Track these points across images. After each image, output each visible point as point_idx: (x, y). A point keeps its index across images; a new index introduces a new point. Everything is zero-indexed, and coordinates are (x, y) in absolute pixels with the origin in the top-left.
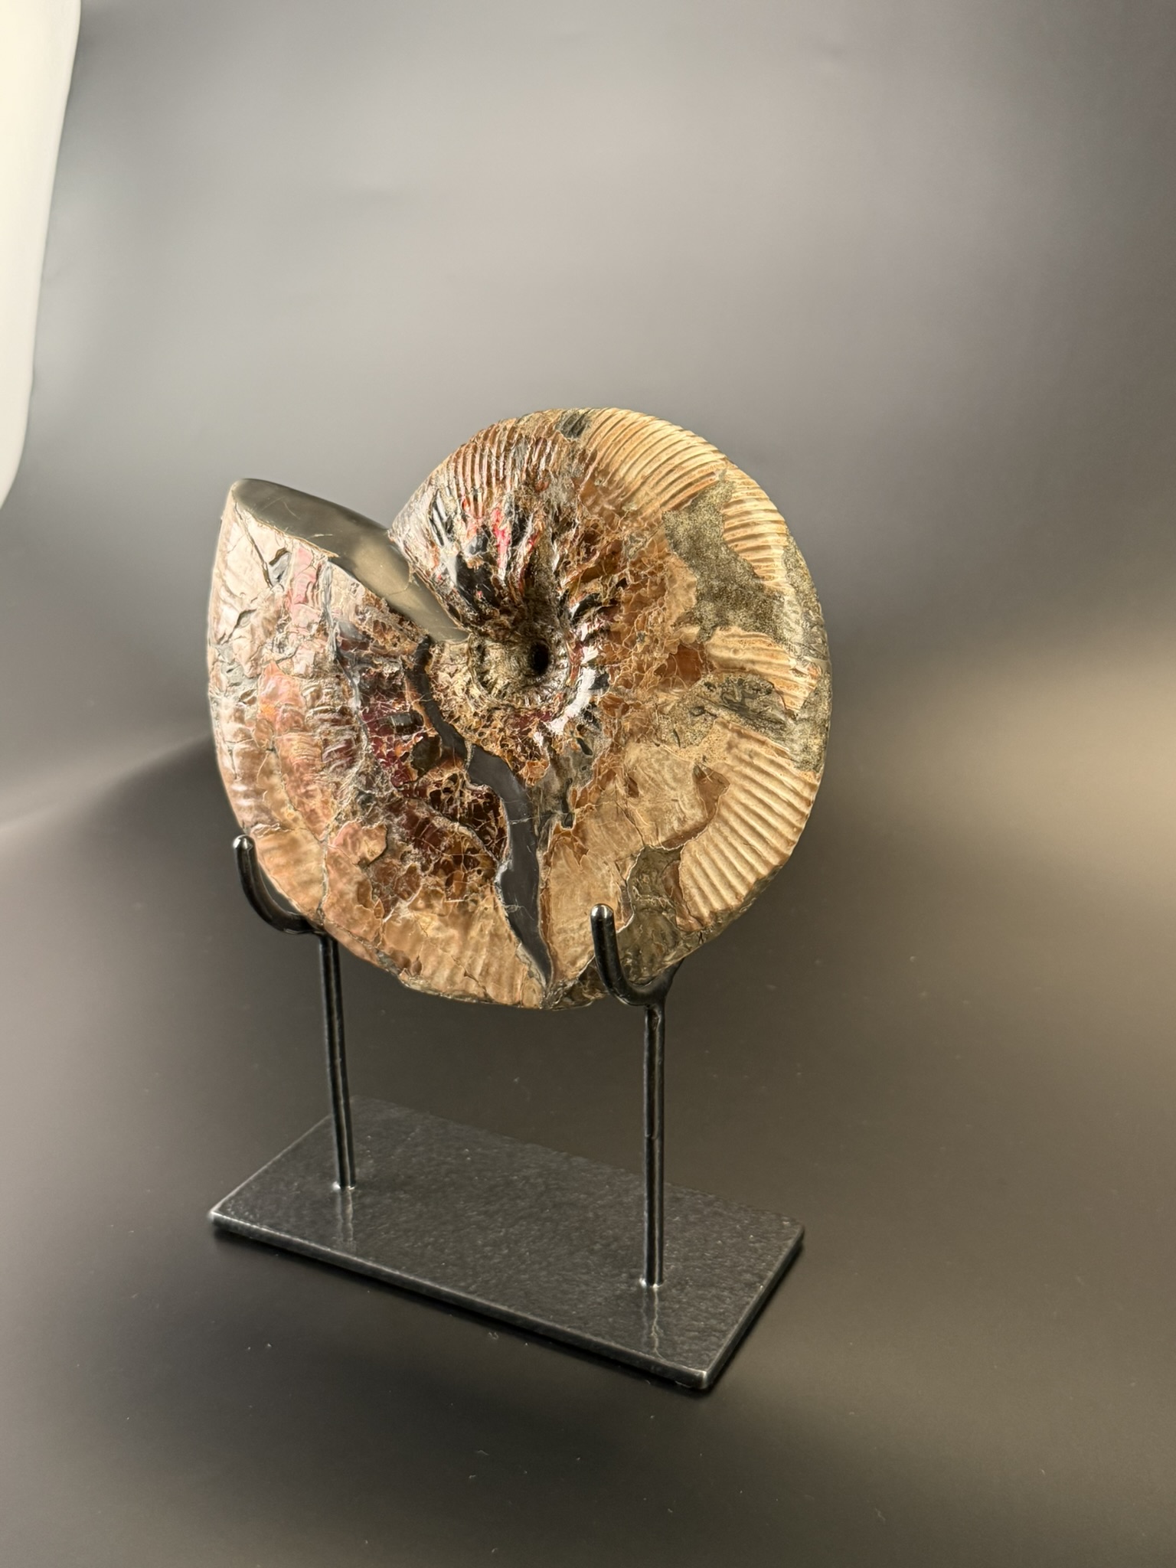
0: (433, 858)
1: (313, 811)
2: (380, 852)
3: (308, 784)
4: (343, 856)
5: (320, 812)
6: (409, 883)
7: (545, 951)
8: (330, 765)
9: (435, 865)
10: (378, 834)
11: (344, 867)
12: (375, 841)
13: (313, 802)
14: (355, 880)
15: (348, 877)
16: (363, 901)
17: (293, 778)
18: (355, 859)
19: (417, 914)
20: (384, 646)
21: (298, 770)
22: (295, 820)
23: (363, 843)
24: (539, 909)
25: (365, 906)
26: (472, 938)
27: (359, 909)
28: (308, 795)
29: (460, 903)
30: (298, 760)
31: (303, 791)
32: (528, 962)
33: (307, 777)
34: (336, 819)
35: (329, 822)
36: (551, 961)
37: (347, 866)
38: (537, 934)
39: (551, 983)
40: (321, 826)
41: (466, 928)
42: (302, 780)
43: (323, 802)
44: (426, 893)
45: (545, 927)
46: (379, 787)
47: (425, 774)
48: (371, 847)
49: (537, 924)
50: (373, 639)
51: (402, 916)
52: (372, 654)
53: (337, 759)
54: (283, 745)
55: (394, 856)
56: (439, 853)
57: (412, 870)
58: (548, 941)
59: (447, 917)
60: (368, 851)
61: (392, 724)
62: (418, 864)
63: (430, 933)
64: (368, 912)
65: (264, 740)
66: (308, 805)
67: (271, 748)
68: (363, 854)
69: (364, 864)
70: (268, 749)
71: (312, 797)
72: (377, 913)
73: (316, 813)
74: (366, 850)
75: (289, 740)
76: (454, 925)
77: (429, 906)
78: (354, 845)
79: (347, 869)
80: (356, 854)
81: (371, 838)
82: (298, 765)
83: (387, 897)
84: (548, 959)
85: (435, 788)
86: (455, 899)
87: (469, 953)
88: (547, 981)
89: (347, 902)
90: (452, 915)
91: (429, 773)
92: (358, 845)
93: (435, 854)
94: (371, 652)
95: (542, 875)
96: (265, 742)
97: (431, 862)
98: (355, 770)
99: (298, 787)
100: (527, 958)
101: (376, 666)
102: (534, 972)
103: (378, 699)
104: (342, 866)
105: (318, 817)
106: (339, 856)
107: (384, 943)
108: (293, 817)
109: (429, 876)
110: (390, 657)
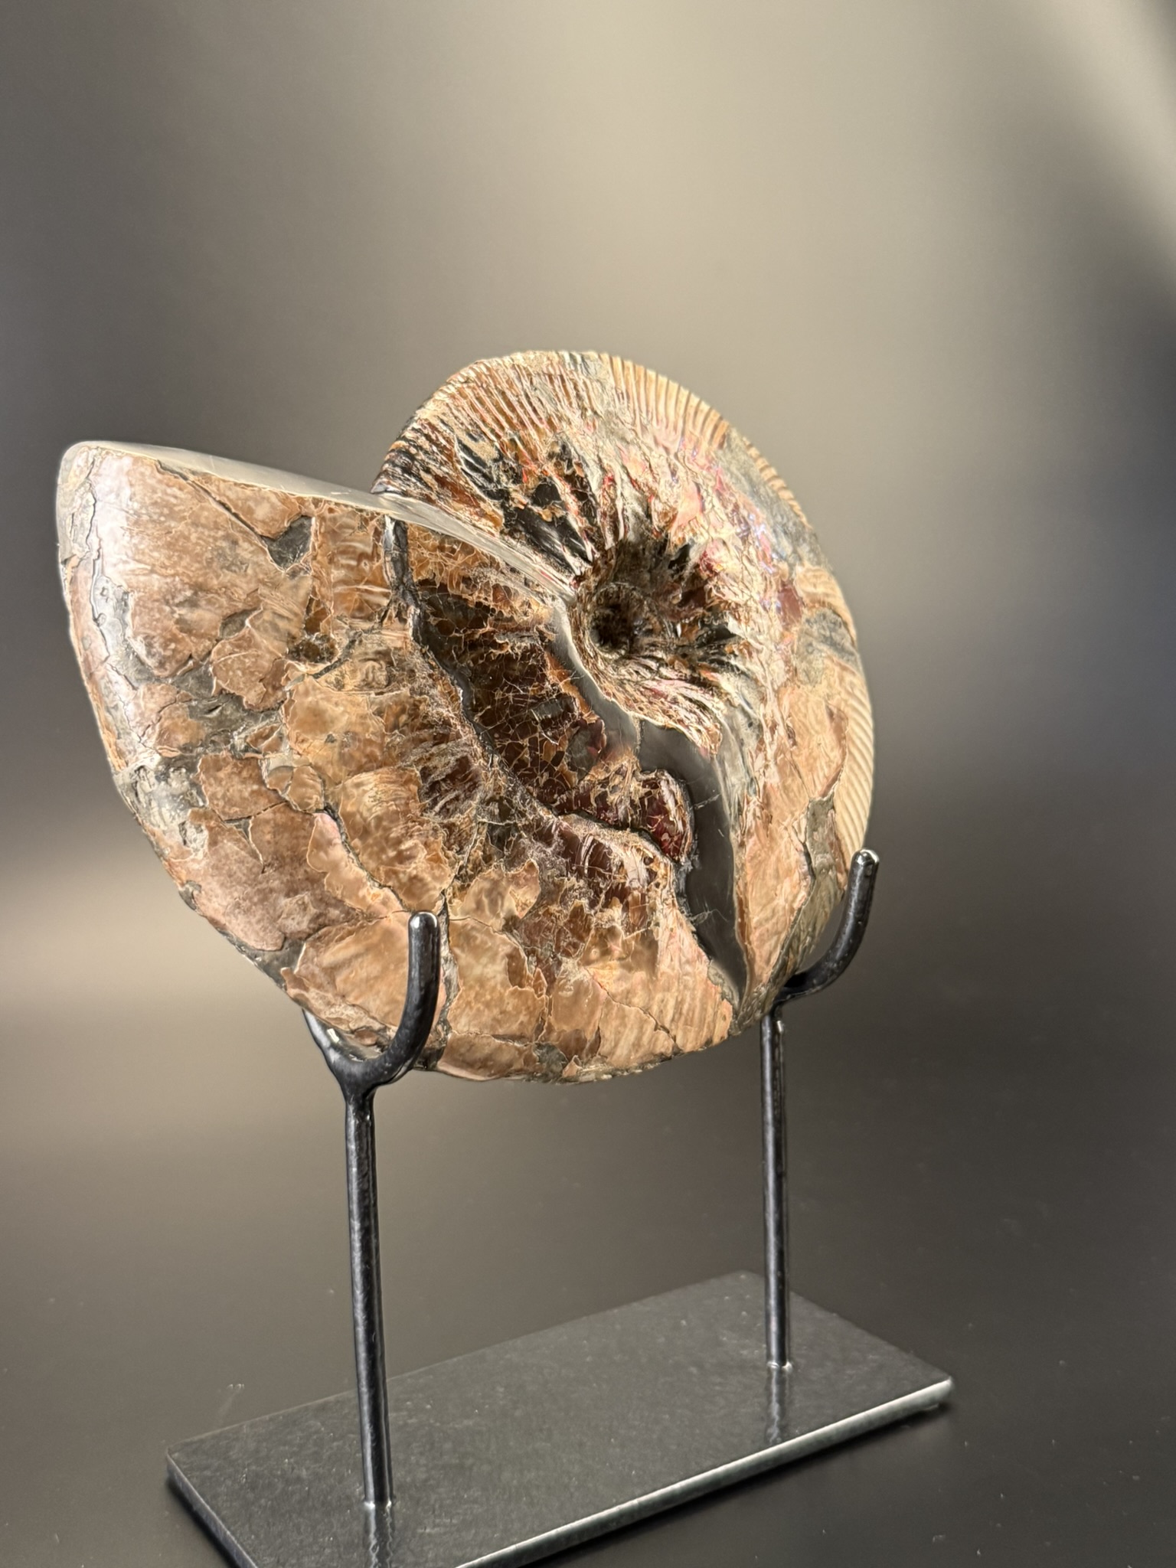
0: (601, 886)
1: (414, 879)
2: (534, 901)
3: (399, 841)
4: (478, 926)
5: (428, 878)
6: (574, 932)
7: (741, 957)
8: (435, 802)
9: (606, 895)
10: (529, 876)
11: (482, 942)
12: (524, 888)
13: (413, 865)
14: (502, 954)
15: (489, 954)
16: (517, 981)
17: (370, 841)
18: (498, 923)
19: (592, 969)
20: (512, 617)
21: (377, 827)
22: (385, 903)
23: (508, 895)
24: (736, 904)
25: (521, 986)
26: (662, 974)
27: (513, 993)
28: (403, 858)
29: (643, 934)
30: (378, 811)
31: (392, 853)
32: (721, 981)
33: (396, 832)
34: (456, 877)
35: (445, 886)
36: (748, 968)
37: (485, 938)
38: (734, 939)
39: (745, 998)
40: (432, 896)
41: (652, 963)
42: (387, 839)
43: (430, 860)
44: (601, 936)
45: (743, 926)
46: (520, 812)
47: (587, 774)
48: (520, 899)
49: (733, 925)
50: (493, 610)
51: (572, 980)
52: (494, 632)
53: (447, 791)
54: (348, 797)
55: (553, 902)
56: (610, 876)
57: (578, 912)
58: (746, 943)
59: (629, 959)
60: (517, 906)
61: (535, 720)
62: (585, 902)
63: (613, 988)
64: (526, 992)
65: (311, 798)
66: (404, 872)
67: (322, 807)
68: (510, 911)
69: (511, 924)
70: (318, 811)
71: (411, 858)
72: (537, 987)
73: (421, 880)
74: (514, 904)
75: (358, 785)
76: (639, 967)
77: (606, 952)
78: (494, 904)
79: (486, 943)
80: (498, 916)
81: (518, 885)
82: (379, 819)
83: (547, 961)
84: (744, 966)
85: (599, 789)
86: (634, 931)
87: (659, 996)
88: (741, 998)
89: (494, 989)
90: (636, 952)
91: (592, 772)
92: (500, 902)
93: (605, 878)
94: (492, 629)
95: (737, 861)
96: (313, 802)
97: (601, 892)
98: (478, 796)
99: (383, 850)
100: (720, 977)
101: (501, 647)
102: (726, 990)
103: (508, 691)
104: (478, 942)
105: (425, 885)
106: (473, 928)
107: (550, 1029)
108: (381, 898)
109: (601, 911)
110: (521, 630)
